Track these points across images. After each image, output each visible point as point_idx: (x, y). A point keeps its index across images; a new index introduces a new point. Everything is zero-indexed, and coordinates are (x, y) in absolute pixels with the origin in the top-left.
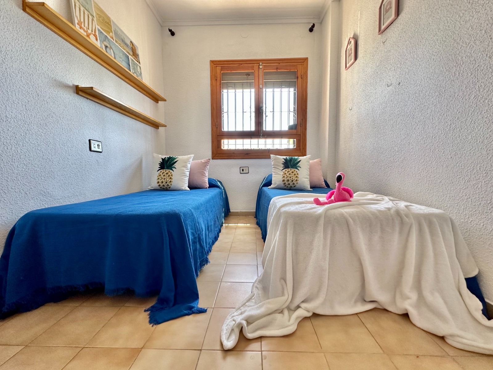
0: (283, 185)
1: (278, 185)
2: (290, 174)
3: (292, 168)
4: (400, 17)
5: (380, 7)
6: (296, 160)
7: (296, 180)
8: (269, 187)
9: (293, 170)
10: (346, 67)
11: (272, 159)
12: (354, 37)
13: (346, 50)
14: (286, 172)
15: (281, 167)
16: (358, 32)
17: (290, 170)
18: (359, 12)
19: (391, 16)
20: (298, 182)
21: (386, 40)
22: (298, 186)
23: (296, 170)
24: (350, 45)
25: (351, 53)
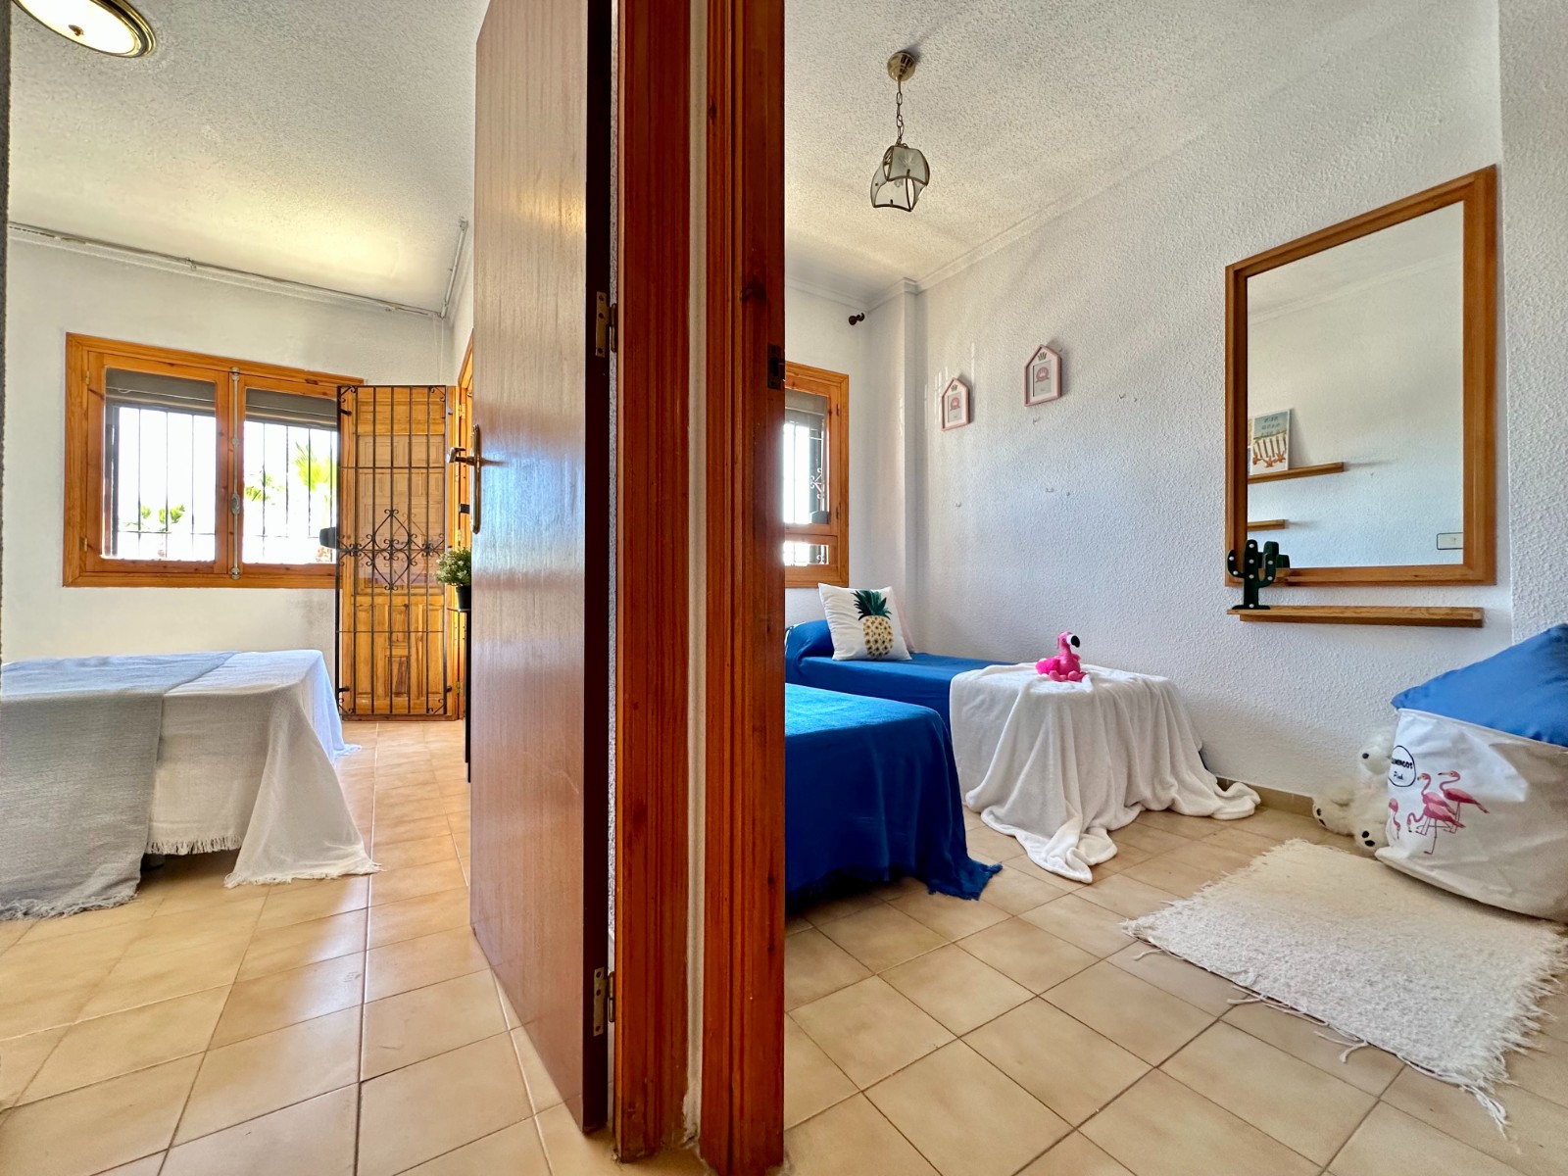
0: (866, 651)
1: (857, 653)
2: (877, 628)
3: (876, 614)
4: (1064, 399)
5: (1027, 367)
6: (877, 596)
7: (890, 640)
8: (834, 657)
9: (880, 618)
10: (944, 427)
11: (823, 594)
12: (962, 380)
13: (943, 397)
14: (869, 624)
15: (856, 612)
16: (972, 377)
17: (873, 617)
18: (973, 345)
19: (1050, 391)
20: (892, 643)
21: (1039, 419)
22: (892, 652)
23: (886, 619)
24: (955, 392)
25: (958, 406)
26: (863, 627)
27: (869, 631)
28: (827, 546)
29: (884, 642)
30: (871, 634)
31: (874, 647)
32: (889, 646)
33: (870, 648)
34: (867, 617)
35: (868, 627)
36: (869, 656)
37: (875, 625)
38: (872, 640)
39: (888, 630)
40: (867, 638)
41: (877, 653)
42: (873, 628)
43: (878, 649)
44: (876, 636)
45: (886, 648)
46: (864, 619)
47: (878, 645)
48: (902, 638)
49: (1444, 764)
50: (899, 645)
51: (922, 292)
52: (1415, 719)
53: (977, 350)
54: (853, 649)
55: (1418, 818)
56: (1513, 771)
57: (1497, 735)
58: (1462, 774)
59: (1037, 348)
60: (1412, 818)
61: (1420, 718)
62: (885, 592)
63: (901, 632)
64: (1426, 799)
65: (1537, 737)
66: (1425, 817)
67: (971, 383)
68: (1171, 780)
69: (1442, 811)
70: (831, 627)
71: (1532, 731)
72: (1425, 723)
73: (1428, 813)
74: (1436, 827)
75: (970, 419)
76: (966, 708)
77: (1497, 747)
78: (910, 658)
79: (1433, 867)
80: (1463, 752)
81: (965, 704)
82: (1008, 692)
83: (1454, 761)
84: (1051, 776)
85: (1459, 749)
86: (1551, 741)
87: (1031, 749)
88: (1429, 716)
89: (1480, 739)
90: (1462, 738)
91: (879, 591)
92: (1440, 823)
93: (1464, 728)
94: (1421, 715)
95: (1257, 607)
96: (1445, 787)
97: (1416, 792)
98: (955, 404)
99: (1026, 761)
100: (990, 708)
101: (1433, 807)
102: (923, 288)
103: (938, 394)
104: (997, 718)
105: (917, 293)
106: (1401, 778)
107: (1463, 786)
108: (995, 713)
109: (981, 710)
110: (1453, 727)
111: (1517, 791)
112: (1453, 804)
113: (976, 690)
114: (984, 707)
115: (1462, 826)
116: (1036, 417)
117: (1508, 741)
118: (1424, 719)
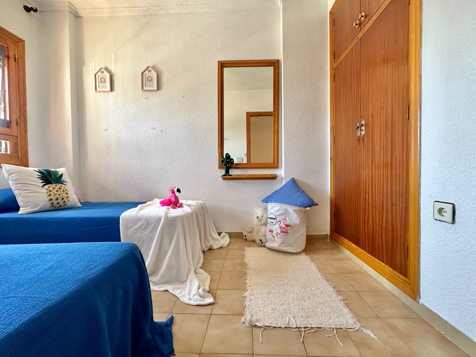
0: (49, 206)
2: (57, 191)
3: (56, 183)
4: (159, 92)
5: (142, 73)
6: (56, 173)
7: (67, 197)
8: (20, 212)
9: (59, 186)
10: (96, 90)
11: (7, 171)
12: (107, 69)
13: (95, 75)
14: (51, 189)
15: (40, 183)
16: (113, 69)
17: (54, 185)
18: (113, 55)
19: (153, 86)
20: (69, 199)
21: (148, 98)
22: (69, 204)
23: (63, 186)
24: (103, 74)
25: (105, 82)
26: (45, 191)
27: (52, 193)
28: (8, 142)
29: (63, 199)
30: (53, 195)
31: (55, 202)
32: (66, 201)
33: (52, 203)
34: (49, 185)
35: (51, 191)
36: (52, 208)
37: (55, 189)
38: (54, 198)
39: (66, 191)
40: (50, 197)
41: (57, 206)
42: (54, 191)
43: (58, 203)
44: (57, 196)
45: (64, 202)
46: (46, 187)
47: (59, 201)
48: (75, 196)
49: (282, 217)
50: (73, 199)
51: (80, 17)
52: (275, 205)
53: (115, 57)
54: (38, 205)
55: (279, 234)
56: (297, 216)
57: (294, 207)
58: (287, 219)
59: (147, 67)
60: (278, 234)
61: (276, 205)
62: (61, 170)
63: (74, 192)
64: (280, 228)
65: (300, 206)
66: (281, 233)
67: (112, 72)
68: (210, 238)
69: (284, 230)
70: (16, 193)
71: (298, 205)
72: (278, 206)
73: (282, 232)
74: (284, 235)
75: (112, 89)
76: (130, 230)
77: (294, 210)
78: (81, 206)
79: (283, 247)
80: (287, 213)
81: (130, 228)
82: (156, 218)
83: (285, 216)
84: (182, 254)
85: (286, 213)
86: (302, 207)
87: (170, 244)
88: (278, 204)
89: (291, 209)
90: (286, 209)
91: (57, 170)
92: (285, 234)
93: (287, 206)
94: (276, 204)
95: (229, 175)
96: (285, 223)
97: (277, 226)
98: (103, 80)
99: (168, 250)
100: (146, 227)
101: (282, 229)
102: (81, 15)
103: (92, 73)
104: (151, 232)
105: (77, 16)
106: (272, 223)
107: (288, 222)
108: (149, 229)
109: (141, 229)
110: (284, 206)
111: (297, 221)
112: (286, 228)
113: (137, 220)
114: (143, 227)
115: (289, 233)
116: (147, 97)
117: (296, 209)
118: (277, 205)
